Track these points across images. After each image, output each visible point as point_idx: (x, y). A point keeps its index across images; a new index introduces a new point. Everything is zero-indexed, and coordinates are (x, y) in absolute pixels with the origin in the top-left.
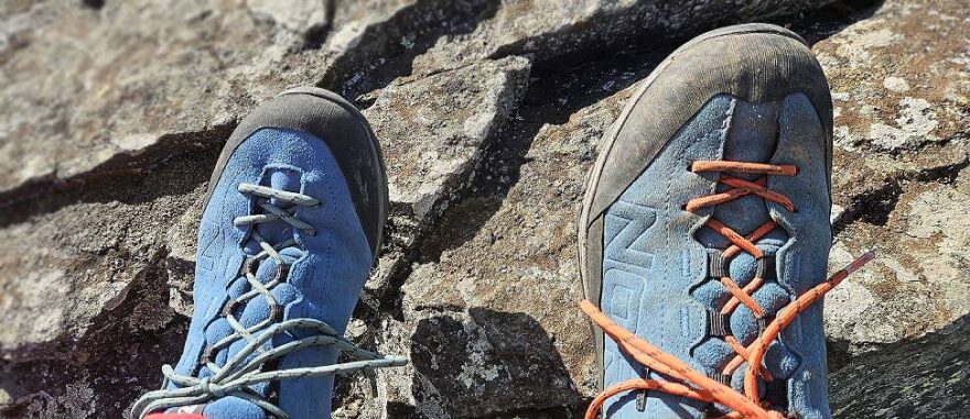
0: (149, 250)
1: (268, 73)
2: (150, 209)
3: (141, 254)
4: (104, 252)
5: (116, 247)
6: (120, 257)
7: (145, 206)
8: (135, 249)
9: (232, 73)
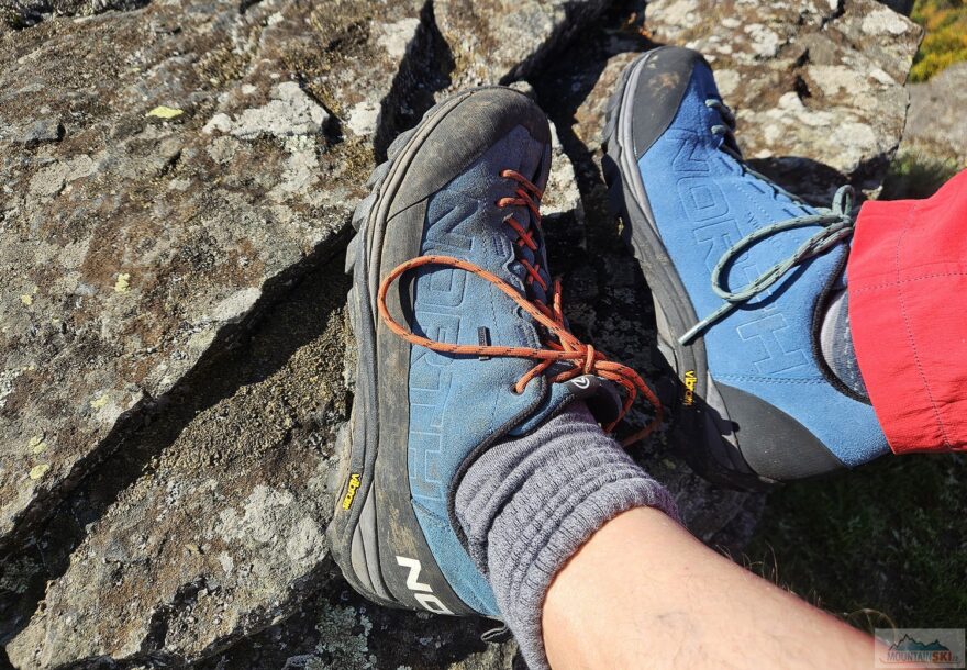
0: (337, 405)
1: (316, 180)
2: (292, 371)
3: (331, 414)
4: (288, 438)
5: (297, 425)
6: (309, 431)
7: (283, 372)
8: (320, 413)
9: (276, 194)
